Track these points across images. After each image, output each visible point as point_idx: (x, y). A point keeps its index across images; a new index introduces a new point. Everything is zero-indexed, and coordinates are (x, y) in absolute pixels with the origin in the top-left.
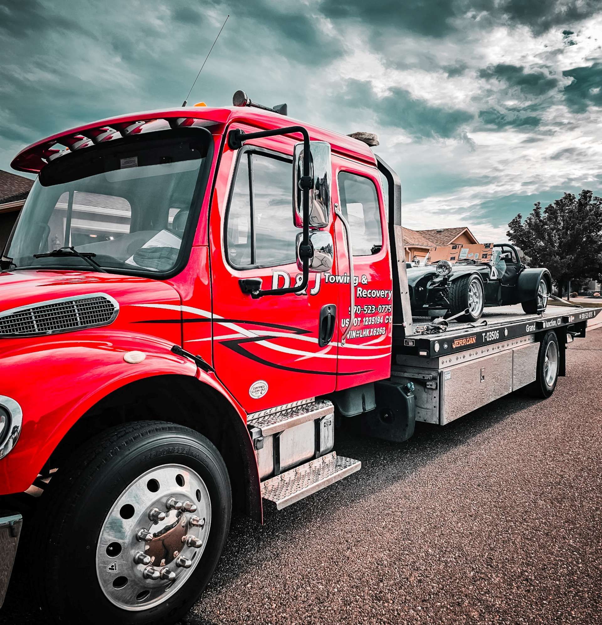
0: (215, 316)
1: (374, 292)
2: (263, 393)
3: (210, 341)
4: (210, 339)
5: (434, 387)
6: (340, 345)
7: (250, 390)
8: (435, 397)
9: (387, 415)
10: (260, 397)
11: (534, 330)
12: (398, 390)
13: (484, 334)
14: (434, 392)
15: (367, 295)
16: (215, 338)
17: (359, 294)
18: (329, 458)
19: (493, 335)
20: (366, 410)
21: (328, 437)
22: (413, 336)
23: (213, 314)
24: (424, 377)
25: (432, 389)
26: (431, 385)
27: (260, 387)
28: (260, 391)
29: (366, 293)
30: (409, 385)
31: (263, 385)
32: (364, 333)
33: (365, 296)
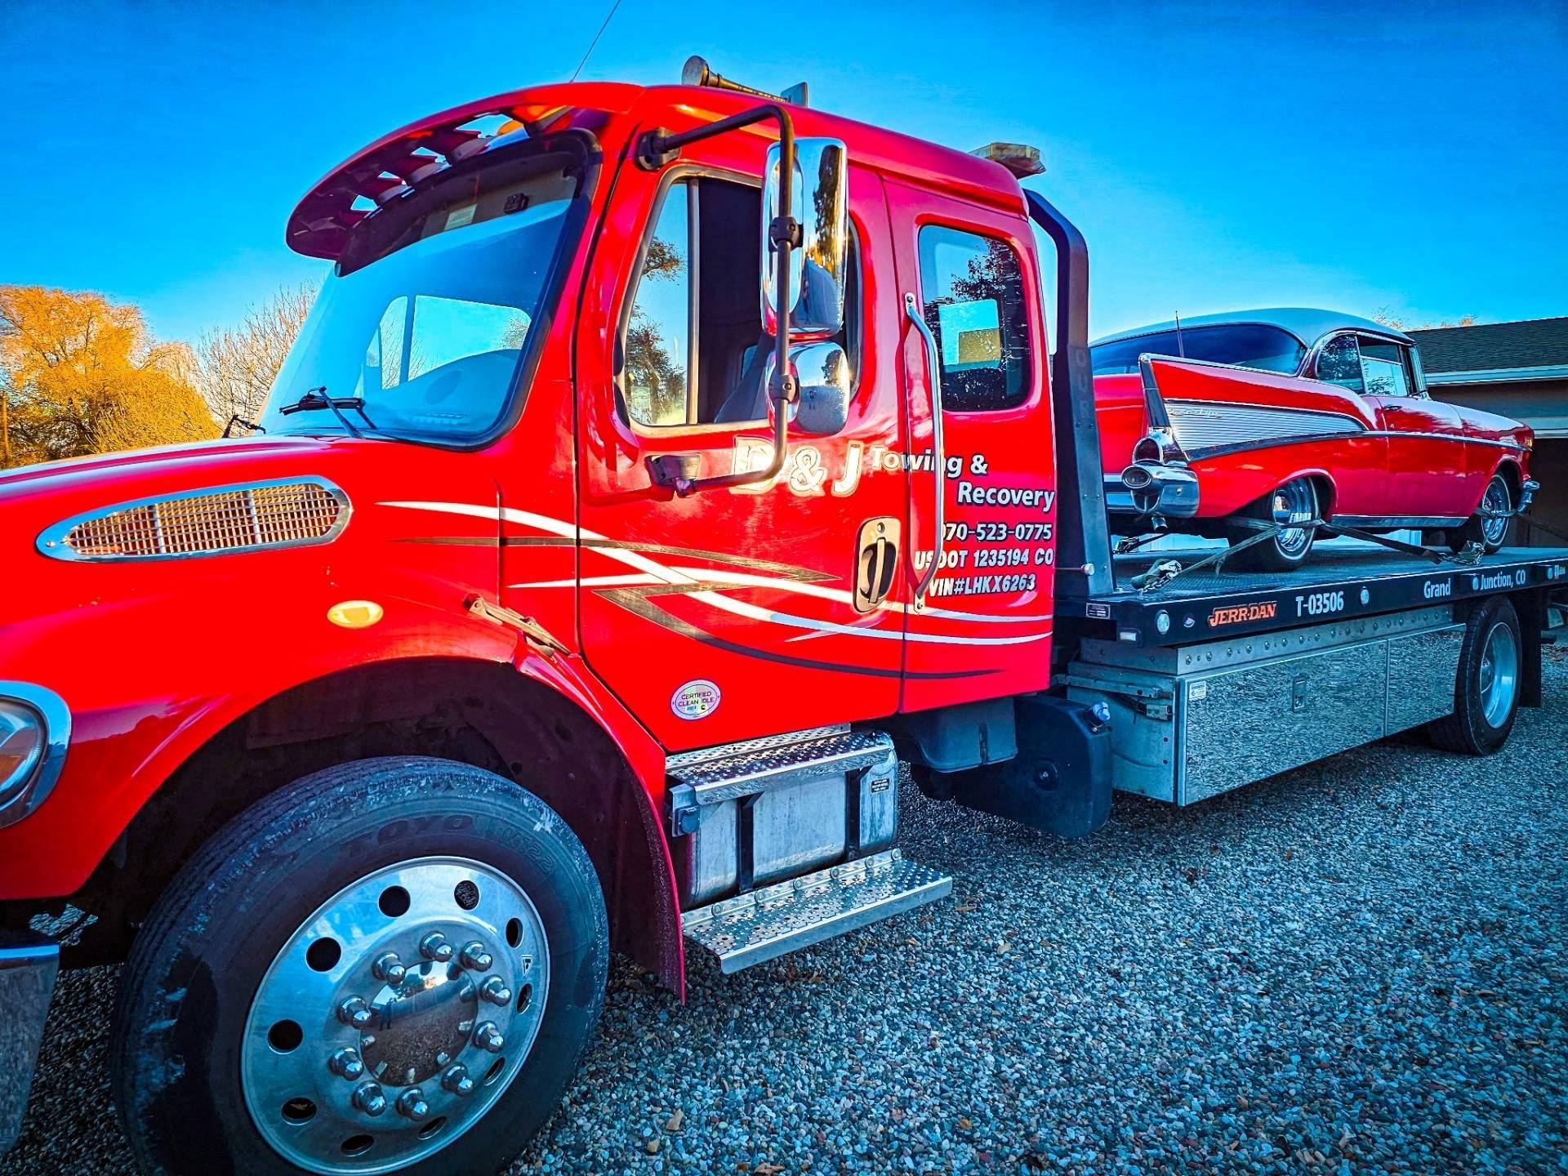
0: (586, 534)
1: (1004, 494)
2: (707, 707)
3: (573, 588)
4: (572, 583)
5: (1163, 714)
6: (911, 610)
7: (674, 699)
8: (1166, 740)
9: (1045, 775)
10: (701, 716)
11: (1448, 593)
12: (1069, 717)
13: (1299, 599)
14: (1164, 726)
15: (985, 498)
16: (584, 582)
17: (964, 497)
18: (882, 862)
19: (1326, 602)
20: (987, 760)
21: (882, 814)
22: (1108, 596)
23: (581, 530)
24: (1140, 692)
25: (1158, 720)
26: (1157, 712)
27: (699, 695)
28: (700, 704)
29: (982, 495)
30: (1096, 708)
31: (707, 689)
32: (977, 585)
33: (981, 501)
